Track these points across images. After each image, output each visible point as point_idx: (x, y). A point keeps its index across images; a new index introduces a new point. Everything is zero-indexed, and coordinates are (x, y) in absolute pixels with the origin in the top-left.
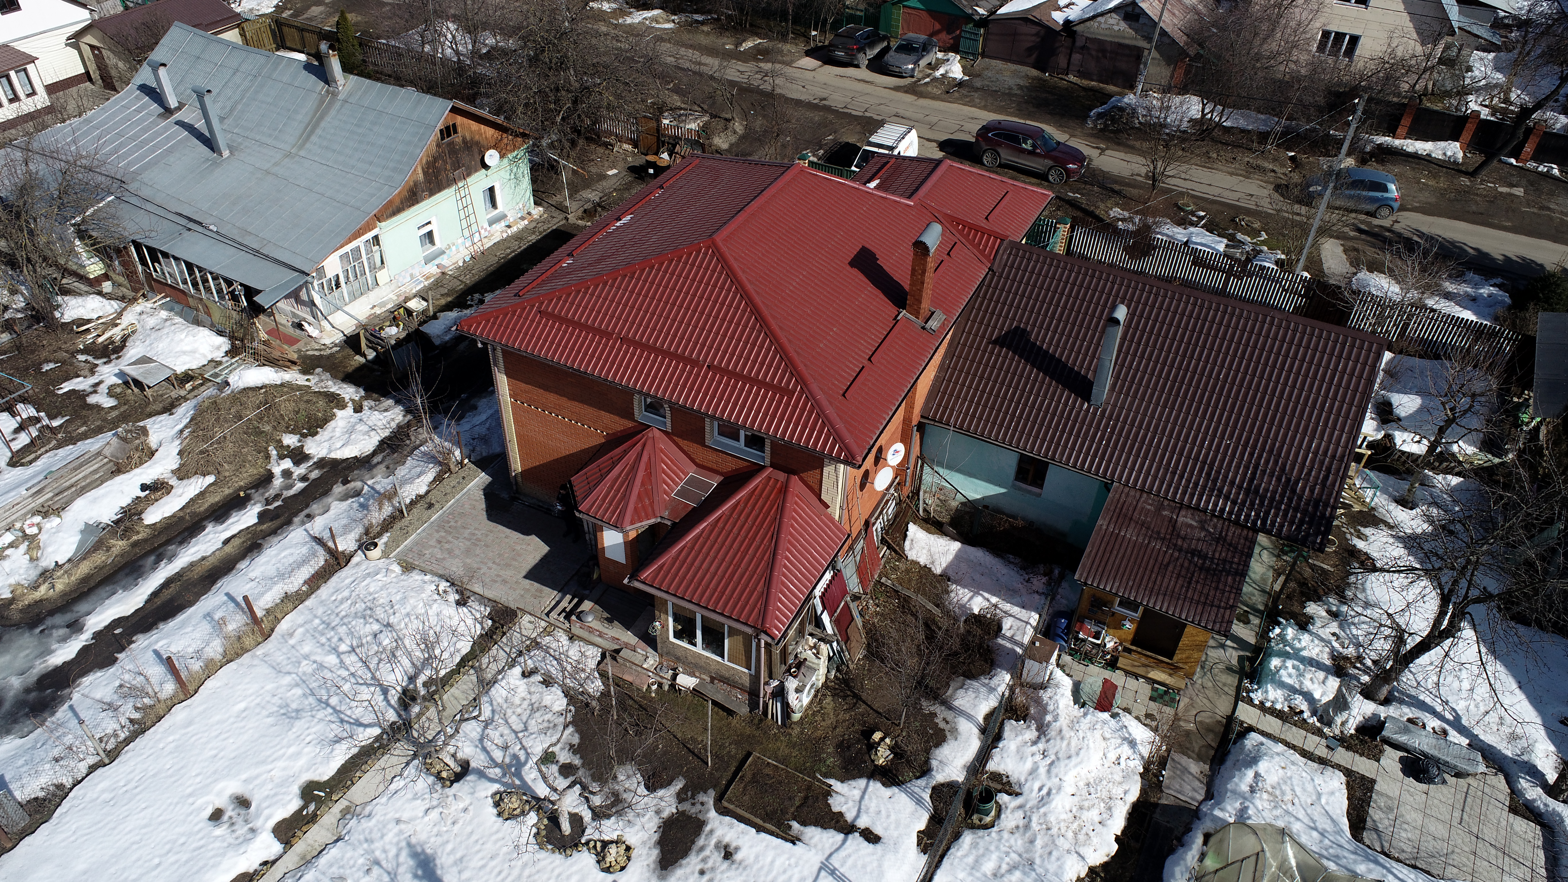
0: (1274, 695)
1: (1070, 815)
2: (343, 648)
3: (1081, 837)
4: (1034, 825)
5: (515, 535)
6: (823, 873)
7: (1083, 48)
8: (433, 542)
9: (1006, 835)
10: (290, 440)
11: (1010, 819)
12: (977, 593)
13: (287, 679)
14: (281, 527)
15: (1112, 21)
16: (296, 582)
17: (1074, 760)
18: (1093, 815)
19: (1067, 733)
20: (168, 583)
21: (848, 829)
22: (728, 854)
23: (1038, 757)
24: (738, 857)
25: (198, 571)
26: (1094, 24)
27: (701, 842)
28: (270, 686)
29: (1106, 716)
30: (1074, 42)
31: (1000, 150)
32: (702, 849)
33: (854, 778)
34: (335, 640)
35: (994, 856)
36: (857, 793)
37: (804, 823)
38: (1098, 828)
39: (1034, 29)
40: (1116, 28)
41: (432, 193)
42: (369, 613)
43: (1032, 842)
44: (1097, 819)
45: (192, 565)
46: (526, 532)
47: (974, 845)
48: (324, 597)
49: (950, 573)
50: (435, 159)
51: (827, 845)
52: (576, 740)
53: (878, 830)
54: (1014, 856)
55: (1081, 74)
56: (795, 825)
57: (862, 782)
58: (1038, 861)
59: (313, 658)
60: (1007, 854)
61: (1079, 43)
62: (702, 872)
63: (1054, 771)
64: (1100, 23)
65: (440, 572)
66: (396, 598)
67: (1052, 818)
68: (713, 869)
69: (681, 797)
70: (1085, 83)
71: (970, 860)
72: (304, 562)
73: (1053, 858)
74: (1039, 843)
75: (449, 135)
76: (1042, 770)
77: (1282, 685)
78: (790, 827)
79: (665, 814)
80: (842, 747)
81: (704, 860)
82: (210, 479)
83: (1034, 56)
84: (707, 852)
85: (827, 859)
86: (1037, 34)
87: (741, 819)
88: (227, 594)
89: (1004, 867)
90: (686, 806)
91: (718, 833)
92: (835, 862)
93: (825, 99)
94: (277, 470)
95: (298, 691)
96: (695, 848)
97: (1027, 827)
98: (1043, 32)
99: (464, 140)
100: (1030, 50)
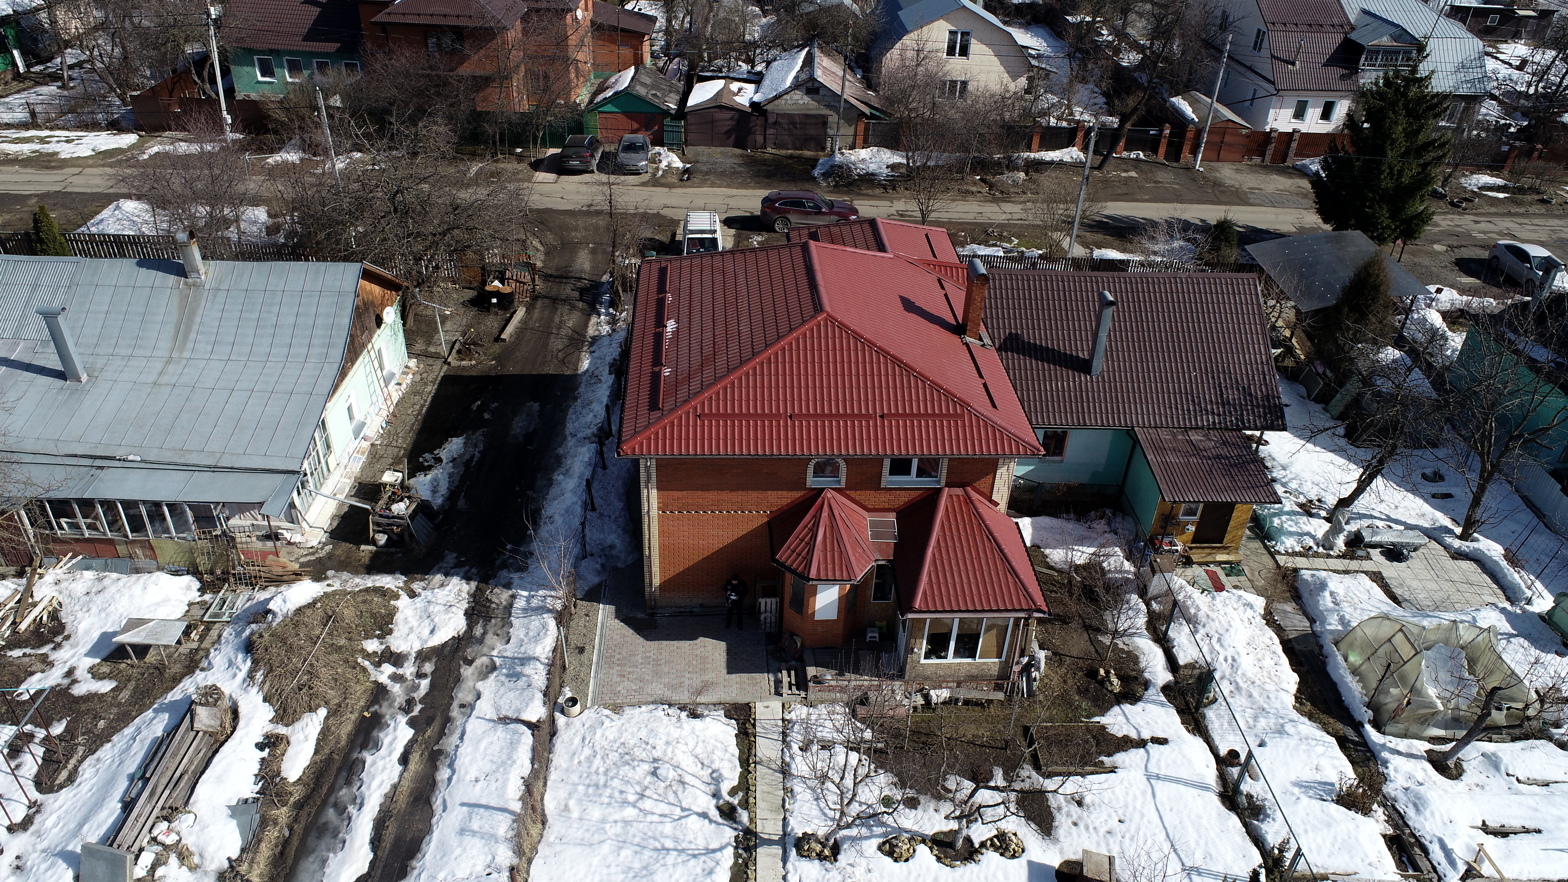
0: (1289, 543)
1: (1257, 668)
2: (632, 798)
3: (1274, 678)
4: (1241, 684)
5: (685, 644)
6: (1153, 781)
7: (775, 123)
8: (616, 679)
9: (1230, 700)
10: (372, 646)
11: (1223, 689)
13: (606, 848)
14: (444, 726)
15: (796, 97)
16: (523, 764)
17: (1232, 631)
18: (1269, 661)
19: (1212, 615)
20: (379, 825)
21: (1141, 743)
22: (1079, 803)
23: (1207, 640)
24: (1088, 800)
25: (402, 800)
26: (781, 102)
27: (1053, 803)
28: (596, 861)
29: (1224, 593)
30: (766, 120)
31: (789, 216)
32: (1059, 809)
33: (1108, 709)
34: (617, 794)
36: (1121, 718)
37: (1109, 755)
38: (1277, 668)
39: (728, 115)
40: (801, 102)
42: (627, 758)
43: (1250, 696)
44: (1273, 663)
45: (391, 797)
46: (693, 637)
47: (1219, 716)
48: (564, 766)
49: (1038, 542)
51: (1139, 761)
52: (893, 778)
53: (1161, 735)
54: (1248, 710)
55: (777, 146)
56: (1104, 759)
57: (1117, 709)
58: (1266, 706)
59: (611, 819)
60: (1244, 711)
61: (771, 120)
62: (1075, 824)
63: (1225, 644)
64: (786, 100)
65: (650, 699)
66: (643, 734)
67: (1249, 675)
68: (1079, 818)
69: (1009, 780)
70: (783, 152)
71: (1226, 726)
72: (513, 745)
73: (1273, 699)
74: (1255, 694)
76: (1217, 647)
77: (1291, 534)
78: (1102, 762)
79: (1012, 798)
80: (1083, 692)
81: (1068, 815)
82: (323, 712)
83: (733, 137)
84: (1065, 809)
85: (1146, 770)
86: (732, 119)
87: (1066, 774)
88: (463, 804)
90: (1019, 785)
92: (1153, 769)
93: (591, 205)
94: (383, 679)
95: (627, 853)
96: (1054, 810)
97: (1238, 688)
98: (737, 116)
100: (728, 133)
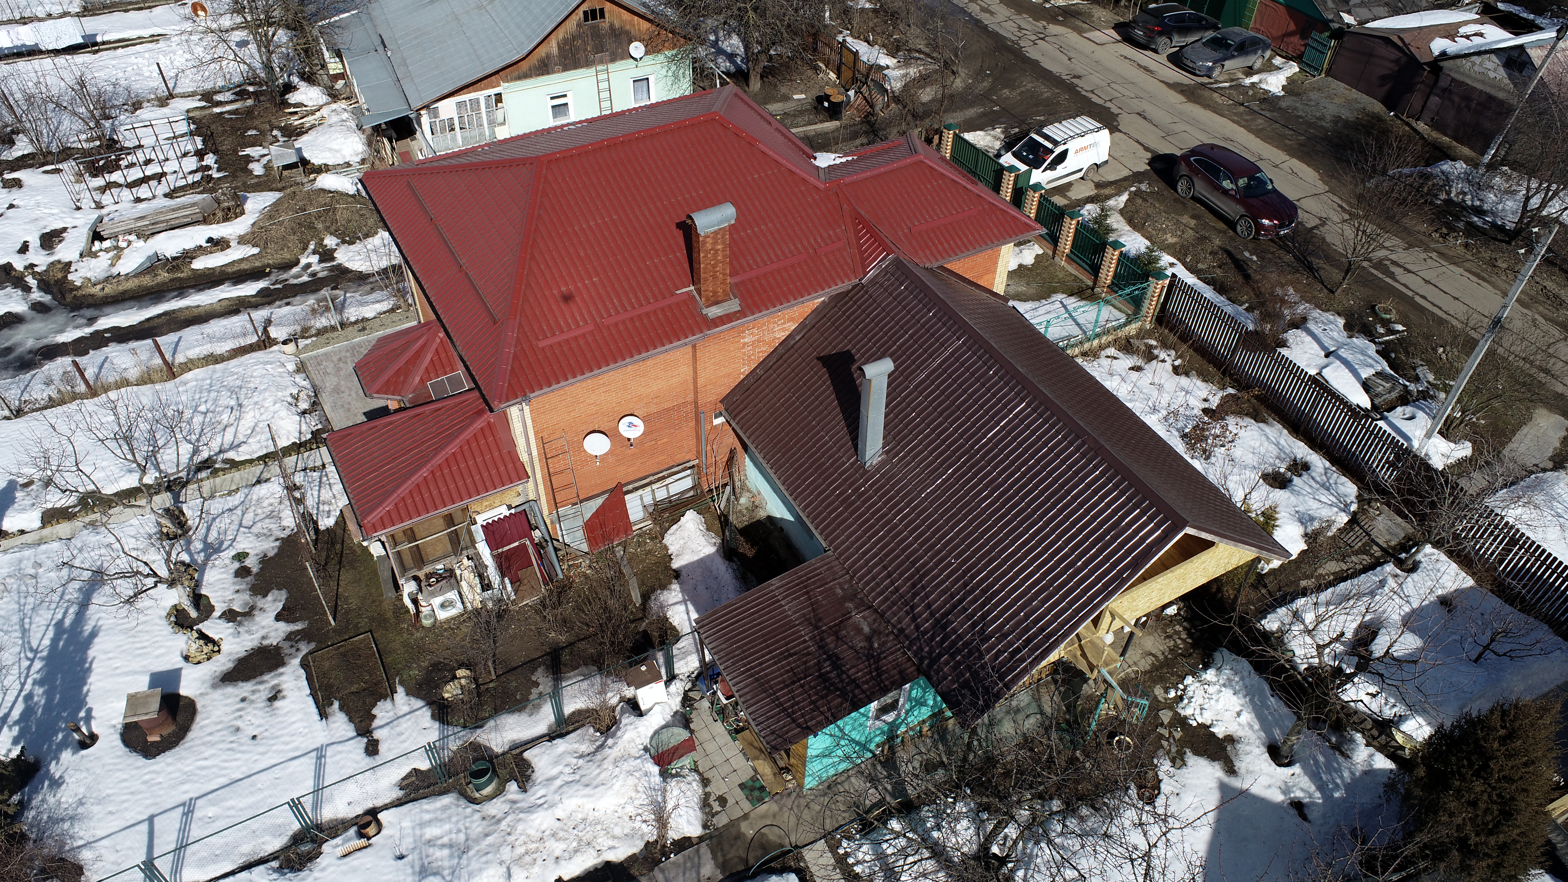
0: (864, 856)
1: (539, 835)
3: (527, 859)
4: (504, 823)
6: (314, 754)
7: (1444, 90)
8: (336, 358)
9: (477, 816)
10: (330, 241)
11: (495, 807)
12: (684, 602)
15: (1489, 65)
16: (226, 348)
17: (588, 791)
18: (558, 848)
19: (607, 764)
21: (364, 732)
22: (273, 699)
23: (568, 770)
24: (278, 704)
26: (1466, 64)
27: (266, 677)
29: (656, 769)
30: (1437, 81)
32: (262, 682)
33: (418, 696)
35: (447, 827)
36: (406, 709)
37: (341, 708)
38: (550, 861)
39: (1394, 54)
40: (1492, 75)
41: (566, 68)
42: (238, 390)
43: (487, 835)
44: (558, 853)
47: (445, 808)
48: (229, 366)
49: (684, 573)
50: (574, 38)
51: (338, 735)
52: (271, 554)
53: (383, 747)
54: (462, 837)
55: (1435, 125)
56: (336, 705)
57: (419, 703)
58: (471, 853)
60: (459, 831)
61: (1443, 83)
62: (243, 700)
63: (565, 789)
64: (1474, 64)
65: (317, 382)
67: (520, 827)
68: (252, 702)
69: (290, 637)
70: (1435, 135)
71: (427, 817)
72: (242, 337)
73: (484, 859)
74: (490, 840)
75: (594, 18)
76: (558, 783)
78: (332, 704)
79: (266, 642)
80: (435, 667)
81: (254, 692)
82: (256, 250)
83: (1386, 88)
84: (261, 687)
85: (328, 745)
86: (1396, 61)
87: (309, 679)
88: (181, 337)
89: (445, 840)
90: (286, 645)
91: (284, 678)
92: (330, 750)
93: (1079, 77)
94: (303, 261)
96: (259, 679)
97: (499, 821)
98: (1404, 60)
99: (612, 26)
100: (1384, 78)
